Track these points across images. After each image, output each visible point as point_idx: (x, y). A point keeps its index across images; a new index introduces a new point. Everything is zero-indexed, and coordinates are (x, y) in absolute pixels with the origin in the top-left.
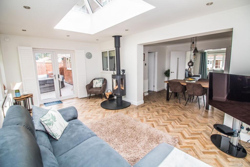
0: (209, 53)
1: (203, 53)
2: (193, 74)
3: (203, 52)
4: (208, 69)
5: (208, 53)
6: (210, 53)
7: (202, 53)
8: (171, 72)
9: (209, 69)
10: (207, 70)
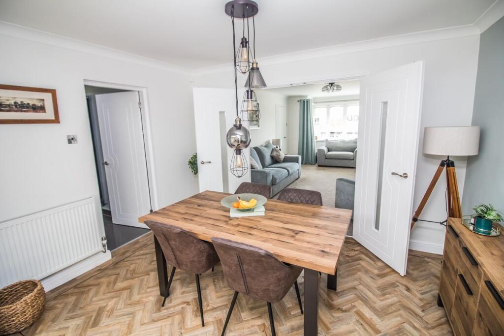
0: (317, 103)
1: (304, 102)
2: (282, 155)
3: (303, 99)
4: (316, 139)
5: (314, 103)
6: (319, 103)
7: (302, 102)
8: (203, 163)
9: (318, 139)
10: (315, 141)
